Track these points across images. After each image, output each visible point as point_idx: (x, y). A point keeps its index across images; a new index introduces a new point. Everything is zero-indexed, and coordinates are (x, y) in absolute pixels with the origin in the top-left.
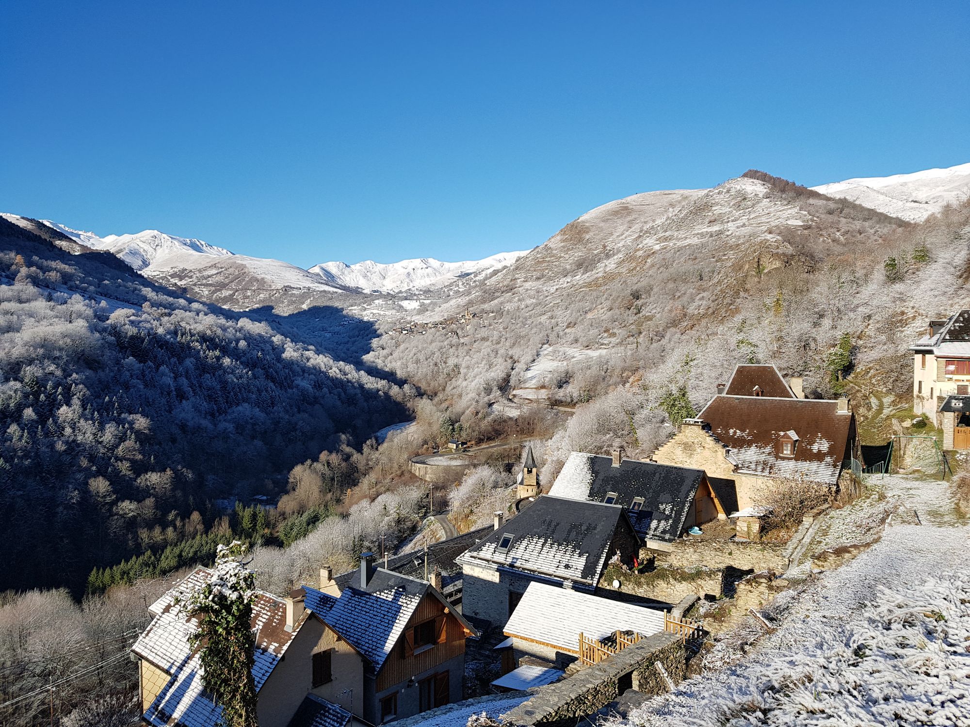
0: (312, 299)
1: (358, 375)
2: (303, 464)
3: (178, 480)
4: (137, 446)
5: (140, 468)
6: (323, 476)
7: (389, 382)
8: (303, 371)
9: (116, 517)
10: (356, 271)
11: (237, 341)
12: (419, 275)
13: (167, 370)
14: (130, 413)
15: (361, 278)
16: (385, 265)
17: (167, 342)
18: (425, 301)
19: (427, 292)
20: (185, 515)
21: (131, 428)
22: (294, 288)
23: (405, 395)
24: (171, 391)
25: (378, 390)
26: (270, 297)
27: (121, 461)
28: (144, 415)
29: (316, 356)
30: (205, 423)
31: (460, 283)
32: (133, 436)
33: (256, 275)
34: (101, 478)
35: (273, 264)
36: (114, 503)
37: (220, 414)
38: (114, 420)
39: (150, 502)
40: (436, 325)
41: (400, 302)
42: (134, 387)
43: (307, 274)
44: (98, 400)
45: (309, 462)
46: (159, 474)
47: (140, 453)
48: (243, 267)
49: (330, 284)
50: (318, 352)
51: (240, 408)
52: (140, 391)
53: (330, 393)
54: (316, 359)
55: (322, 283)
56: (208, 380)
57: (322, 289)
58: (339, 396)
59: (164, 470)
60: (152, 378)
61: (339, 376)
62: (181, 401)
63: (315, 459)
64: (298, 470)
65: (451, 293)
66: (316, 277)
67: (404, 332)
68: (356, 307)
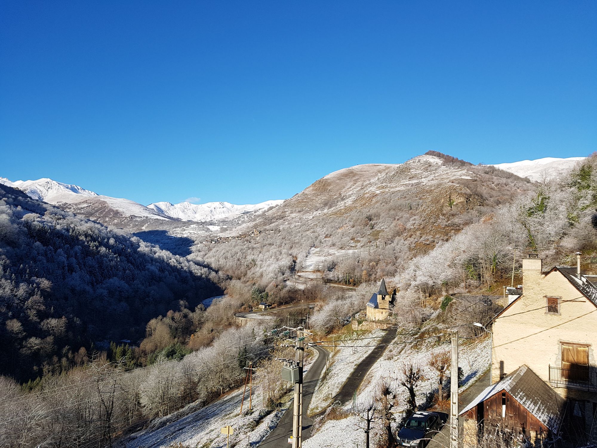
0: (149, 223)
1: (189, 264)
2: (156, 318)
3: (70, 326)
4: (42, 299)
5: (43, 315)
6: (170, 327)
7: (209, 269)
8: (152, 260)
9: (25, 349)
10: (177, 208)
11: (109, 239)
12: (218, 212)
13: (62, 253)
14: (38, 277)
15: (181, 212)
16: (196, 205)
17: (62, 235)
18: (224, 226)
19: (224, 221)
20: (75, 350)
21: (38, 287)
22: (137, 217)
23: (220, 278)
24: (65, 266)
25: (202, 274)
26: (121, 222)
27: (30, 310)
28: (48, 279)
29: (161, 251)
30: (88, 288)
31: (246, 217)
32: (39, 293)
33: (113, 208)
34: (15, 320)
35: (124, 201)
36: (25, 338)
37: (97, 284)
38: (26, 281)
39: (50, 339)
40: (234, 238)
41: (207, 226)
42: (40, 261)
43: (146, 209)
44: (15, 268)
45: (160, 317)
46: (57, 320)
47: (44, 305)
48: (105, 202)
49: (161, 215)
50: (162, 248)
51: (111, 280)
52: (44, 264)
53: (170, 275)
54: (160, 253)
55: (155, 214)
56: (90, 261)
57: (156, 218)
58: (176, 277)
59: (61, 317)
60: (52, 257)
61: (176, 264)
62: (71, 274)
63: (164, 316)
64: (153, 322)
65: (240, 222)
66: (151, 211)
67: (213, 242)
68: (178, 229)
